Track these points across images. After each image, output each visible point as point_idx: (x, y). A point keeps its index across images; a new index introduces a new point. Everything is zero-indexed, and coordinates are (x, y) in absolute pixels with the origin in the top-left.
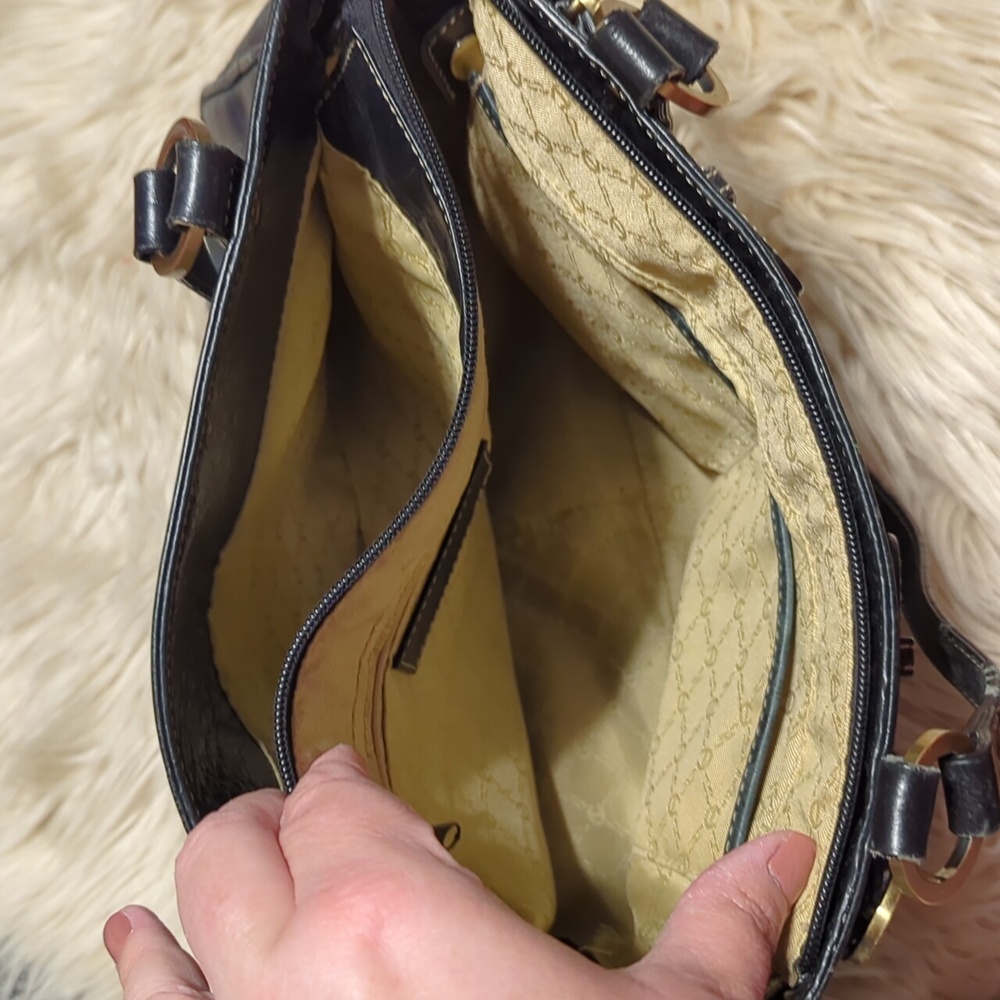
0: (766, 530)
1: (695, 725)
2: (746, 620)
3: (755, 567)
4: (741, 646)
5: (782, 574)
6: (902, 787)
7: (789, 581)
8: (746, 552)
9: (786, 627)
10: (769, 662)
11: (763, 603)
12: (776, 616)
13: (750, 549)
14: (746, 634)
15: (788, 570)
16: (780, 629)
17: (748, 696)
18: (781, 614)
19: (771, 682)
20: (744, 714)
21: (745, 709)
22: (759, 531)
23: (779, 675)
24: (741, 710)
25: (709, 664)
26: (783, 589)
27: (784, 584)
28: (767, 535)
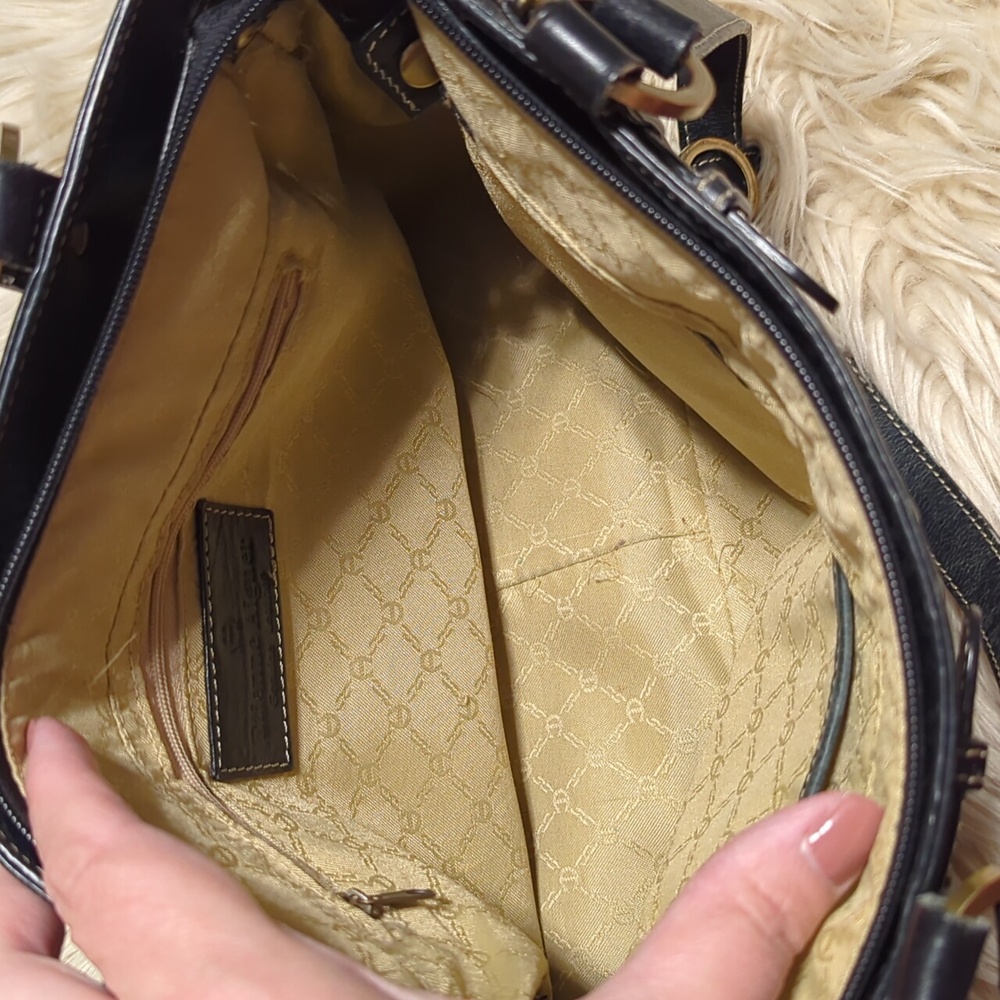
0: (827, 586)
1: (725, 797)
2: (799, 684)
3: (815, 625)
4: (788, 715)
5: (841, 642)
6: (939, 943)
7: (847, 652)
8: (805, 606)
9: (838, 707)
10: (815, 744)
11: (819, 670)
12: (829, 690)
13: (810, 603)
14: (797, 702)
15: (847, 638)
16: (831, 706)
17: (786, 778)
18: (835, 689)
19: (813, 770)
20: (778, 799)
21: (779, 793)
22: (821, 584)
23: (823, 764)
24: (775, 793)
25: (752, 730)
26: (839, 658)
27: (842, 653)
28: (827, 592)
